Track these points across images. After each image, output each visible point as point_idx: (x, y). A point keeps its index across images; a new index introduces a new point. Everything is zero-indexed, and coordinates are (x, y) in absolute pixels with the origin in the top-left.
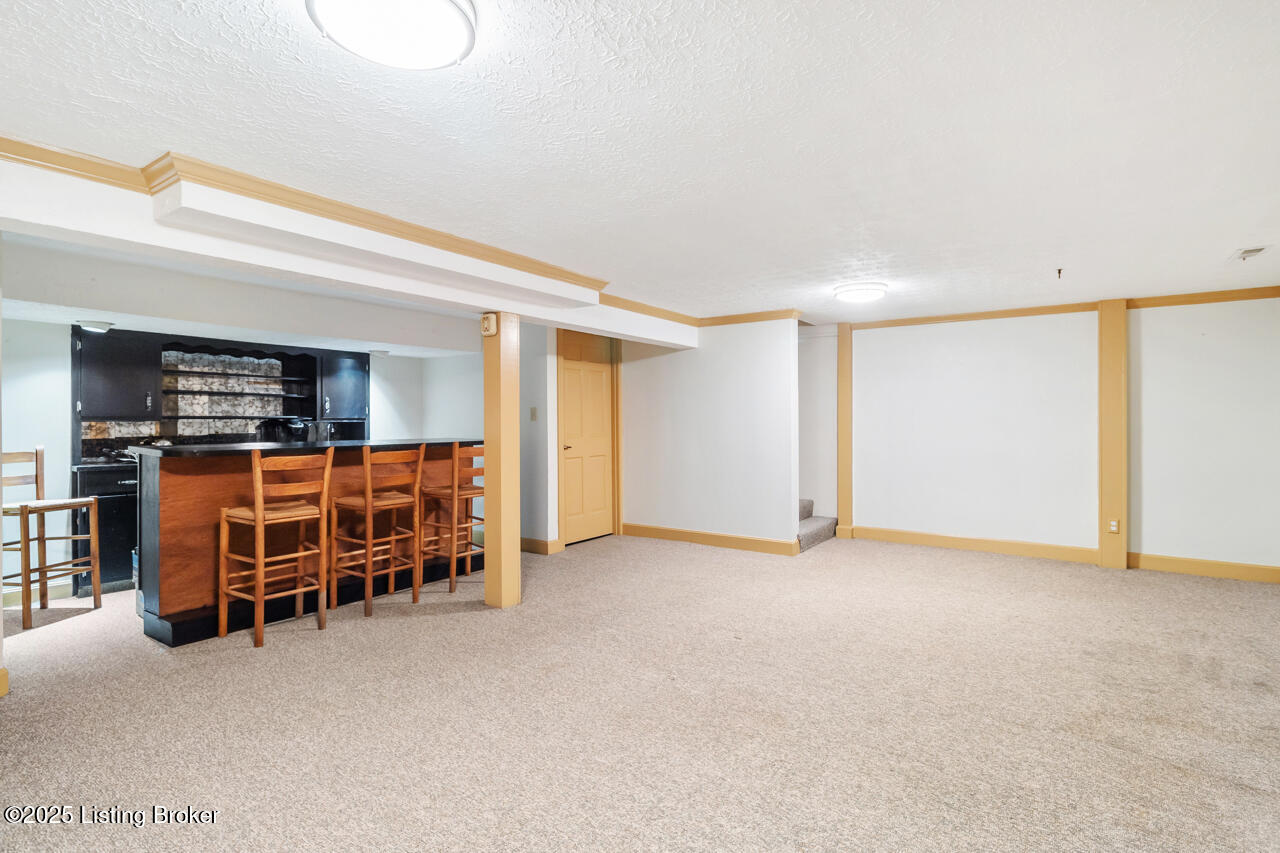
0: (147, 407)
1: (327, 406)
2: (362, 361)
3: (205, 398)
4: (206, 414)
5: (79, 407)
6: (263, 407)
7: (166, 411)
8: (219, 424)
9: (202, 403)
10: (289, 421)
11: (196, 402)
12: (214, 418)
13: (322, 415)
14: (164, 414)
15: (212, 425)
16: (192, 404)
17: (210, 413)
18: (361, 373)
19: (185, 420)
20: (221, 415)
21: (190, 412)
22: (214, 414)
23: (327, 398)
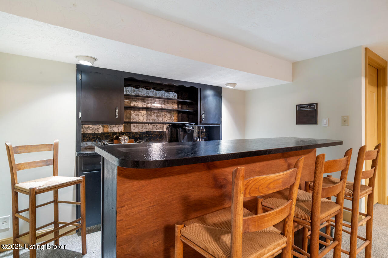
0: (116, 116)
1: (203, 116)
2: (218, 91)
3: (144, 112)
4: (145, 120)
5: (80, 116)
6: (171, 117)
7: (126, 119)
8: (151, 126)
9: (143, 114)
10: (184, 125)
11: (140, 114)
12: (148, 123)
13: (201, 122)
14: (125, 120)
15: (147, 127)
16: (138, 115)
17: (147, 120)
18: (218, 98)
19: (135, 124)
20: (151, 121)
21: (137, 120)
22: (148, 121)
23: (203, 112)
